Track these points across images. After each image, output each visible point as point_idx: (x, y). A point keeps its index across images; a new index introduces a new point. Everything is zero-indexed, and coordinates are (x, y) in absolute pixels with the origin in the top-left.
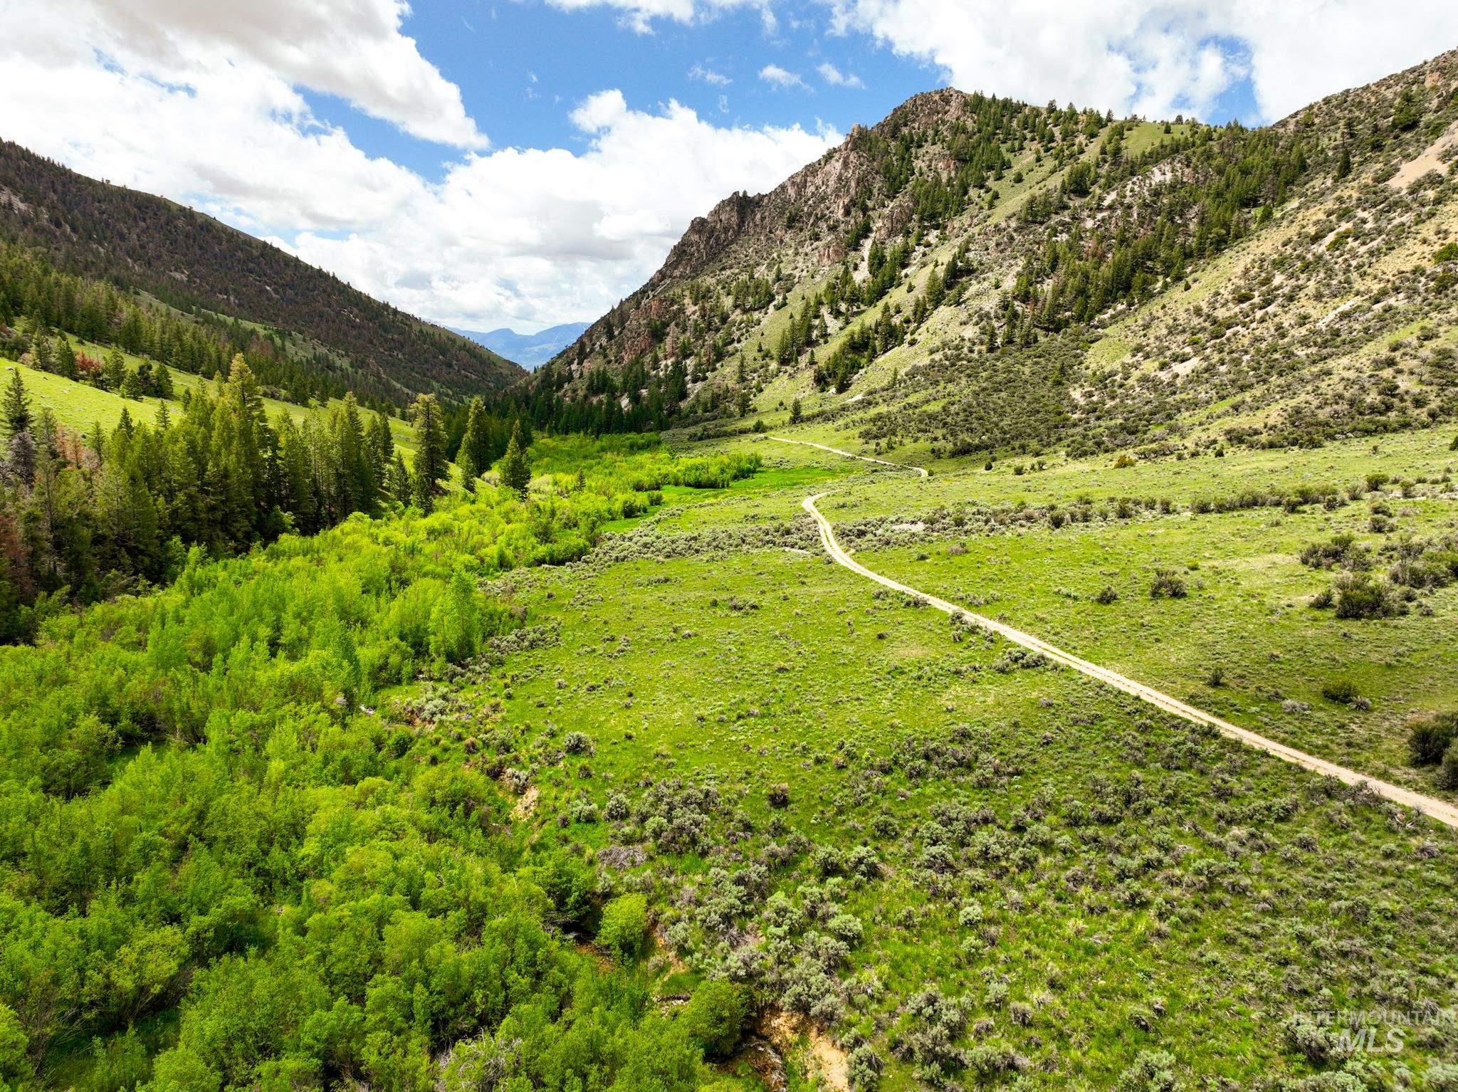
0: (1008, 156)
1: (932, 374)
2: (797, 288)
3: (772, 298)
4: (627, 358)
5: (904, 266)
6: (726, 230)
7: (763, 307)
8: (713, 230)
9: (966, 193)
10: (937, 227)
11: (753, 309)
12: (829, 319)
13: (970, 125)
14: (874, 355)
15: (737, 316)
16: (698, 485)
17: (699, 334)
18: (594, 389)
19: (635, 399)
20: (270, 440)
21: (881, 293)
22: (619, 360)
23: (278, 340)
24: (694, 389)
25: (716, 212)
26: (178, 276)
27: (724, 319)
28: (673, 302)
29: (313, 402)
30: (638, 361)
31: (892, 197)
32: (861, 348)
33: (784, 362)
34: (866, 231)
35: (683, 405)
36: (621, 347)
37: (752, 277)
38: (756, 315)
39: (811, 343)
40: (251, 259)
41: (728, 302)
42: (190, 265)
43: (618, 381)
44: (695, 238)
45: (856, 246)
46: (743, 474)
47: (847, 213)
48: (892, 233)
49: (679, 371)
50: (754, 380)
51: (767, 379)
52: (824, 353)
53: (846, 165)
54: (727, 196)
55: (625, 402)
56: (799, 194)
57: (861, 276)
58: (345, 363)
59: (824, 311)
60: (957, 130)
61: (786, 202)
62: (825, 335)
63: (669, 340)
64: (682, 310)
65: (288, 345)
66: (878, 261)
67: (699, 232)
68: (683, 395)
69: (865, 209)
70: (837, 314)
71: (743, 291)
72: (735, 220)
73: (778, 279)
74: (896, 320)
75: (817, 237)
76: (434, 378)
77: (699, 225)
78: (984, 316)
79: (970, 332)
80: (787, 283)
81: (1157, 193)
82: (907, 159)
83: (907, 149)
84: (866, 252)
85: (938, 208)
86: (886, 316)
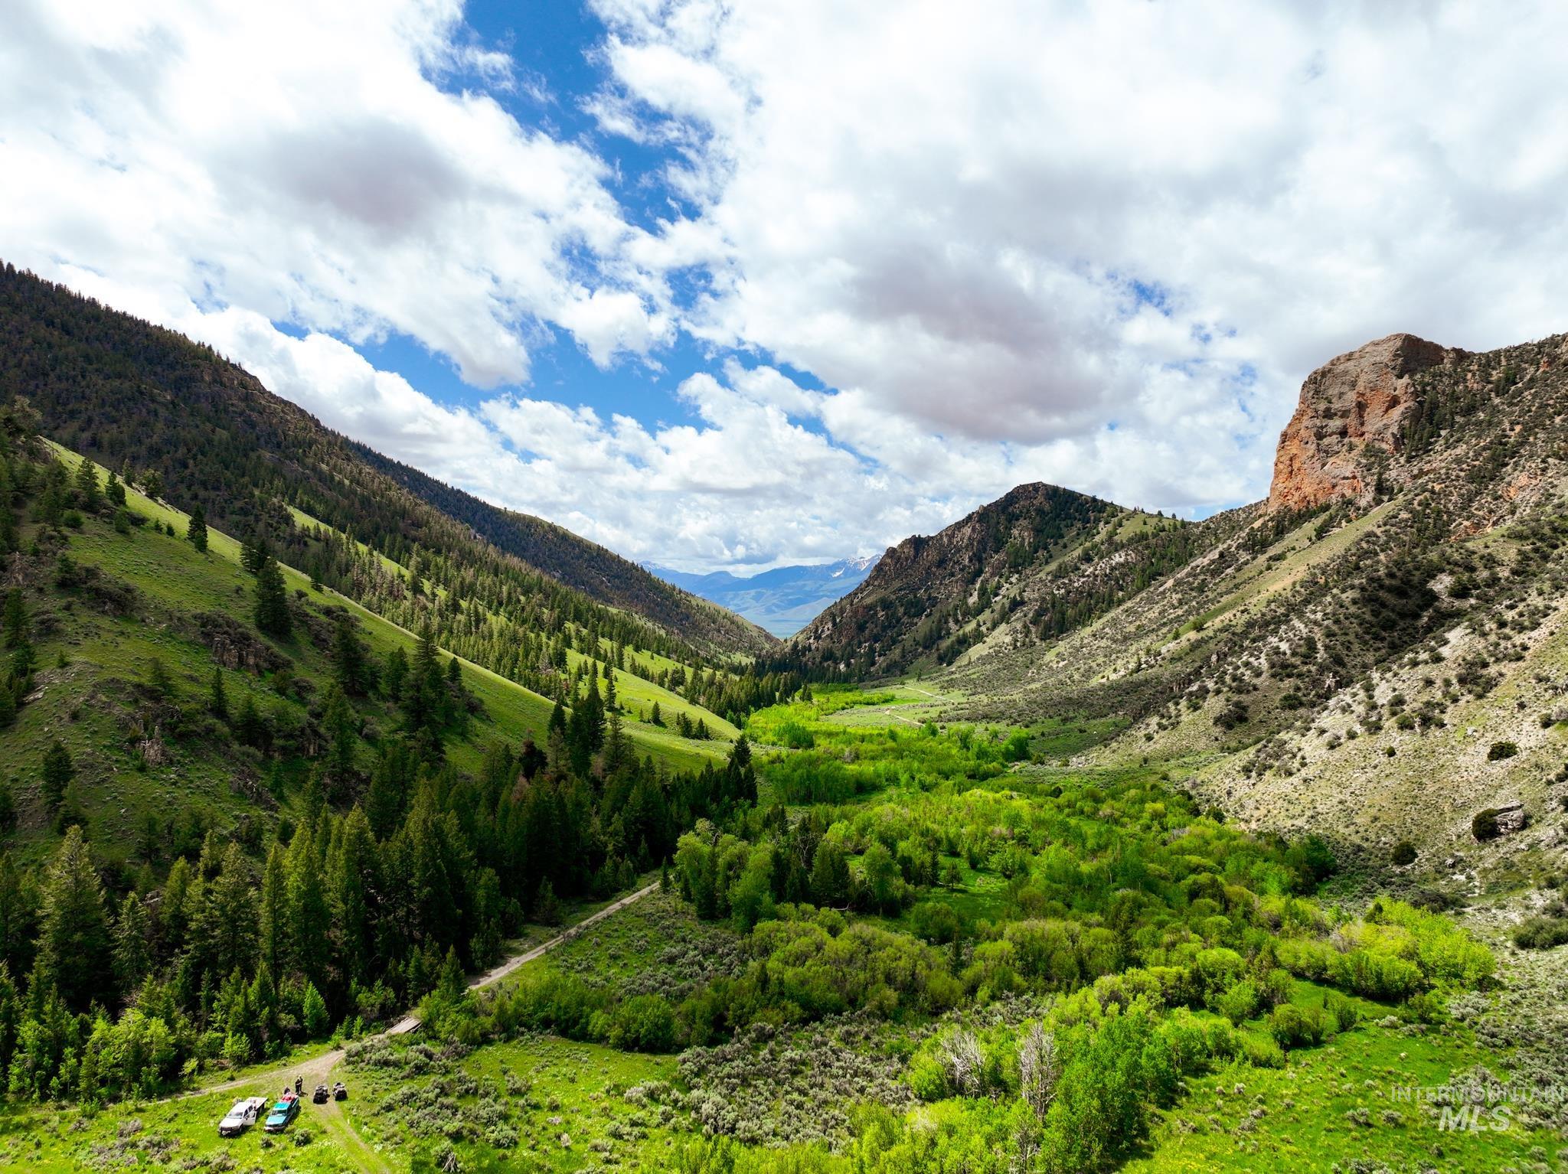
0: (1064, 530)
1: (984, 660)
2: (939, 606)
3: (925, 610)
4: (844, 641)
5: (997, 595)
6: (907, 559)
7: (919, 615)
8: (899, 558)
9: (1036, 551)
10: (1018, 572)
11: (915, 616)
12: (951, 624)
13: (1047, 508)
14: (970, 646)
15: (905, 619)
16: (868, 704)
17: (884, 629)
18: (825, 658)
19: (848, 665)
21: (980, 611)
22: (840, 642)
24: (879, 660)
25: (901, 546)
27: (898, 620)
30: (849, 644)
31: (997, 552)
32: (965, 642)
33: (925, 648)
34: (979, 573)
35: (872, 669)
36: (840, 633)
37: (915, 596)
39: (940, 638)
40: (592, 558)
41: (902, 610)
42: (561, 566)
43: (838, 654)
44: (889, 561)
45: (973, 582)
46: (886, 701)
47: (971, 560)
48: (993, 575)
49: (872, 650)
50: (909, 657)
51: (916, 657)
52: (945, 644)
53: (974, 530)
55: (842, 666)
56: (950, 541)
57: (973, 600)
59: (951, 620)
60: (1040, 511)
61: (942, 545)
62: (949, 634)
63: (867, 631)
64: (876, 613)
66: (983, 592)
67: (891, 557)
68: (873, 664)
69: (980, 560)
70: (957, 621)
71: (911, 604)
72: (912, 553)
73: (929, 599)
74: (983, 629)
75: (952, 575)
77: (891, 553)
78: (1016, 632)
79: (1008, 639)
80: (934, 601)
81: (1113, 569)
82: (1008, 528)
83: (1010, 521)
84: (978, 586)
85: (1020, 561)
86: (979, 625)
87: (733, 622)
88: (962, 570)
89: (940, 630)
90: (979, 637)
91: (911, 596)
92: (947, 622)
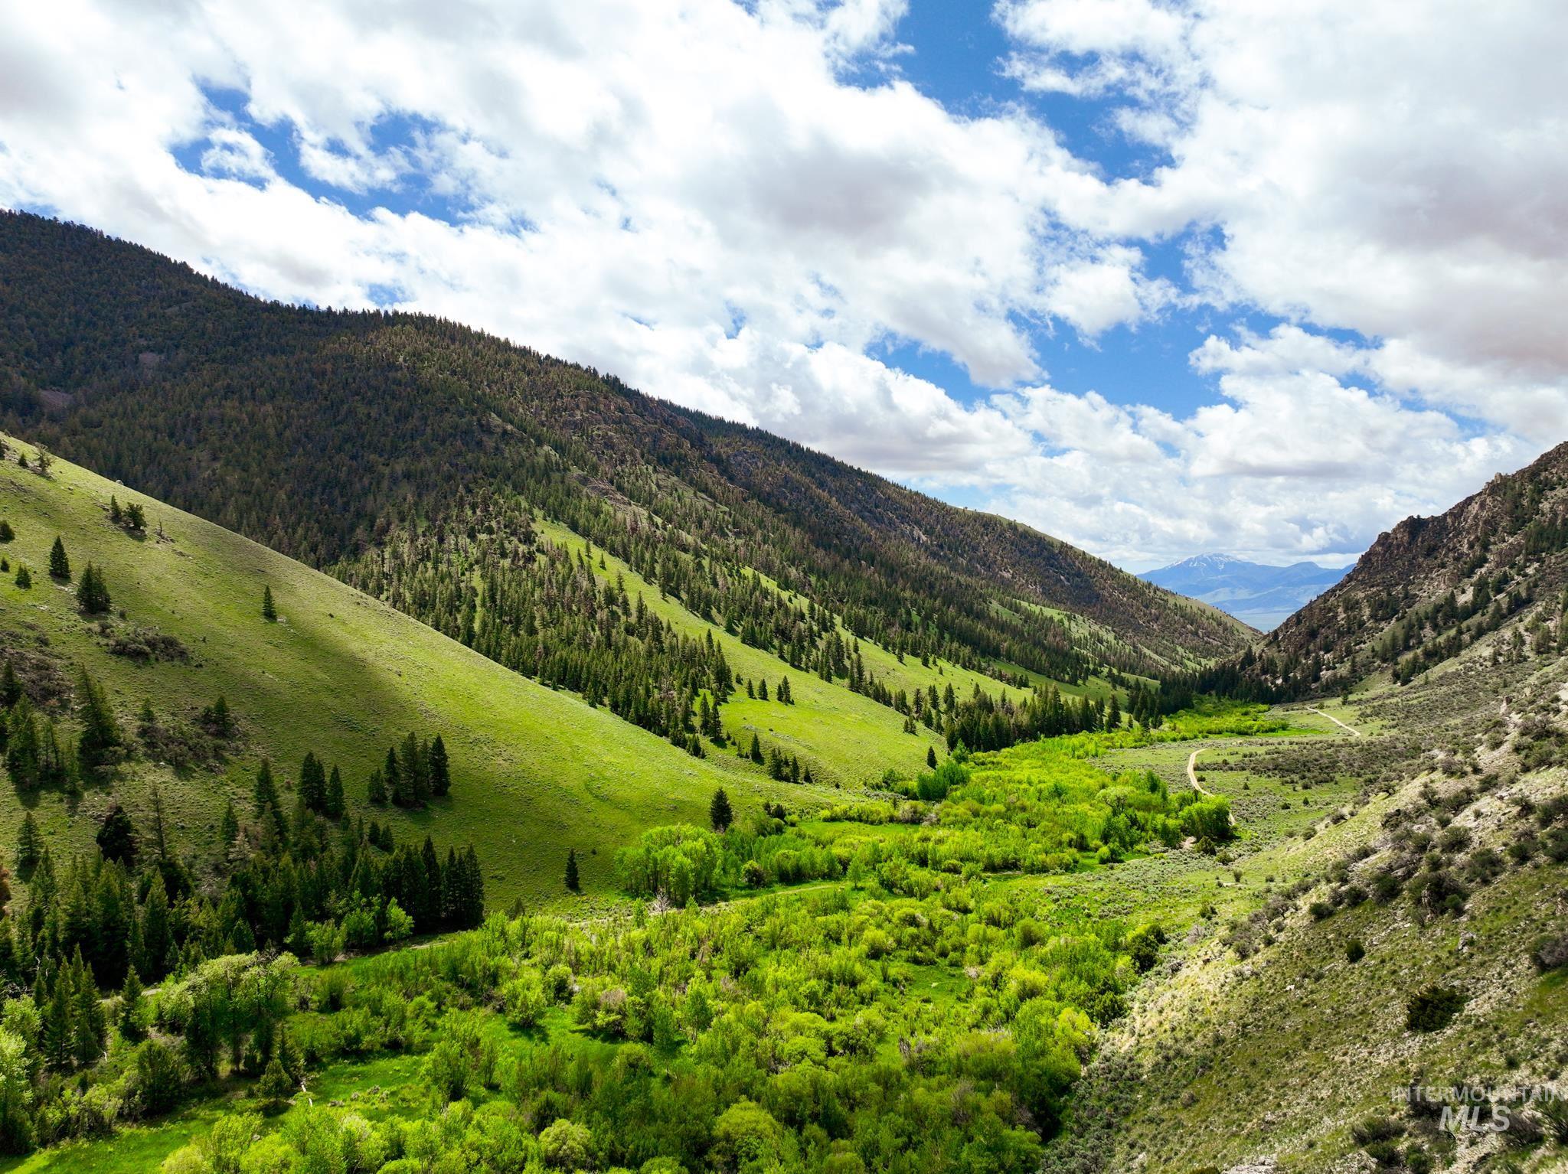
1: (1446, 679)
3: (1397, 612)
5: (1499, 591)
6: (1398, 546)
7: (1387, 618)
8: (1388, 545)
10: (1540, 560)
11: (1382, 619)
12: (1428, 631)
14: (1439, 661)
15: (1370, 624)
17: (1341, 634)
19: (1286, 679)
20: (1061, 707)
21: (1469, 614)
23: (1066, 623)
24: (1325, 674)
25: (1396, 530)
26: (1005, 574)
27: (1361, 625)
28: (1330, 610)
29: (1080, 682)
31: (1512, 534)
32: (1435, 655)
33: (1384, 661)
34: (1482, 561)
35: (1313, 686)
37: (1389, 594)
38: (1383, 624)
39: (1406, 648)
40: (1053, 556)
41: (1368, 612)
42: (1013, 566)
43: (1280, 665)
44: (1379, 549)
45: (1470, 574)
46: (1270, 730)
47: (1471, 546)
48: (1499, 565)
49: (1319, 662)
50: (1360, 672)
51: (1368, 672)
52: (1410, 656)
53: (1483, 506)
54: (1405, 518)
55: (1279, 681)
56: (1453, 523)
57: (1464, 598)
58: (1110, 637)
59: (1427, 624)
61: (1442, 528)
62: (1419, 643)
64: (1335, 617)
65: (1073, 624)
66: (1481, 587)
67: (1383, 545)
68: (1317, 679)
69: (1485, 546)
70: (1435, 627)
71: (1382, 605)
72: (1406, 538)
73: (1406, 597)
74: (1464, 638)
75: (1443, 566)
76: (1181, 644)
77: (1384, 538)
78: (1504, 642)
79: (1489, 652)
80: (1411, 601)
82: (1535, 502)
83: (1540, 492)
84: (1475, 578)
85: (1545, 544)
86: (1460, 632)
87: (1219, 624)
88: (1457, 559)
89: (1407, 638)
90: (1454, 648)
91: (1384, 595)
92: (1422, 628)
